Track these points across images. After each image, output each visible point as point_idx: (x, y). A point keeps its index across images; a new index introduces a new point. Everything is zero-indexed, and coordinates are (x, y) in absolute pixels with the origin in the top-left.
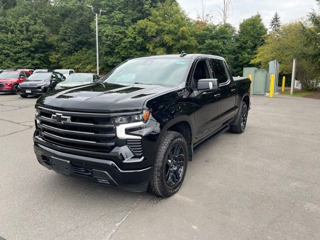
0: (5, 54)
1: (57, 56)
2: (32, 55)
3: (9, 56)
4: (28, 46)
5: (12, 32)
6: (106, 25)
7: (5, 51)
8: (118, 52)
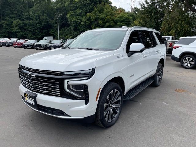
0: (29, 31)
1: (53, 31)
2: (41, 31)
3: (31, 32)
4: (40, 26)
5: (32, 20)
6: (73, 16)
7: (29, 29)
8: (79, 29)
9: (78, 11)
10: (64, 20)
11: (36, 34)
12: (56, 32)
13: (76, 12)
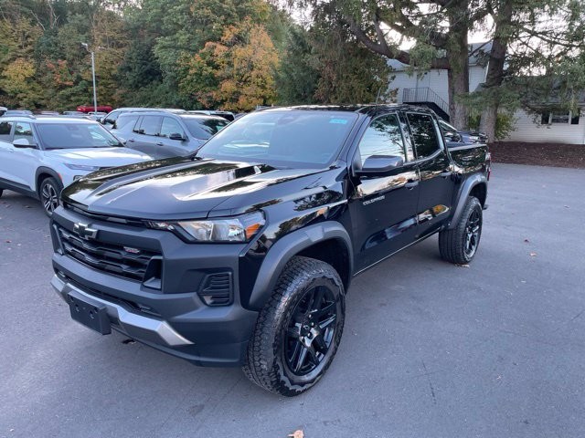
9: (182, 37)
10: (151, 61)
11: (73, 98)
12: (128, 96)
13: (174, 40)
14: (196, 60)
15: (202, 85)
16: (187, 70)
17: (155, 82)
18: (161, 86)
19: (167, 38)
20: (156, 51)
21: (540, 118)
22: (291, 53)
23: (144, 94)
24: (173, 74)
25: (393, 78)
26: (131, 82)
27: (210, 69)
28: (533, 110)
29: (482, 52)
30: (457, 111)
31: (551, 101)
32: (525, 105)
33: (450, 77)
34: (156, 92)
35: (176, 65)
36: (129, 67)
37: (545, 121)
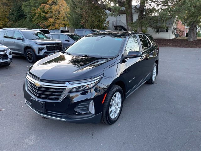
9: (32, 2)
10: (21, 11)
12: (13, 24)
13: (30, 3)
14: (38, 11)
15: (41, 20)
16: (35, 14)
17: (23, 19)
18: (26, 21)
19: (26, 2)
20: (23, 7)
21: (156, 30)
22: (72, 8)
23: (19, 23)
24: (30, 16)
25: (107, 17)
26: (14, 19)
27: (44, 14)
28: (153, 28)
29: (136, 8)
30: (129, 29)
31: (159, 24)
32: (151, 26)
33: (126, 16)
34: (24, 23)
35: (31, 13)
36: (13, 14)
37: (158, 31)
